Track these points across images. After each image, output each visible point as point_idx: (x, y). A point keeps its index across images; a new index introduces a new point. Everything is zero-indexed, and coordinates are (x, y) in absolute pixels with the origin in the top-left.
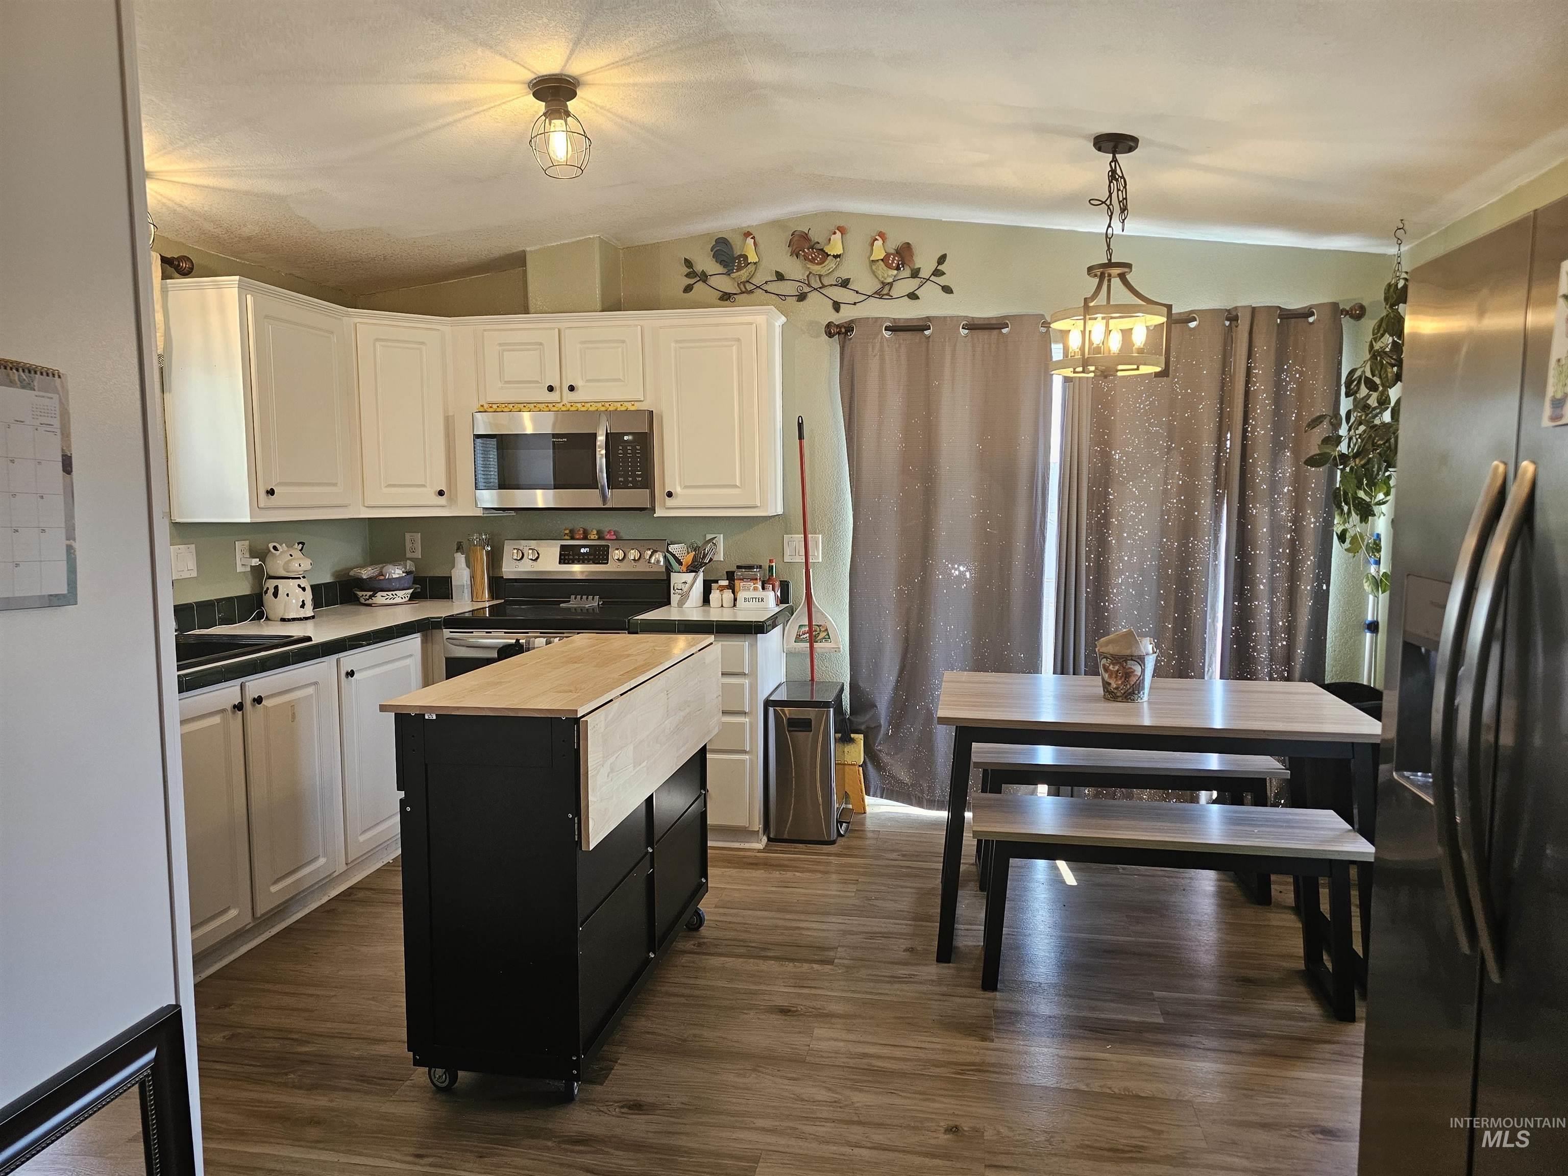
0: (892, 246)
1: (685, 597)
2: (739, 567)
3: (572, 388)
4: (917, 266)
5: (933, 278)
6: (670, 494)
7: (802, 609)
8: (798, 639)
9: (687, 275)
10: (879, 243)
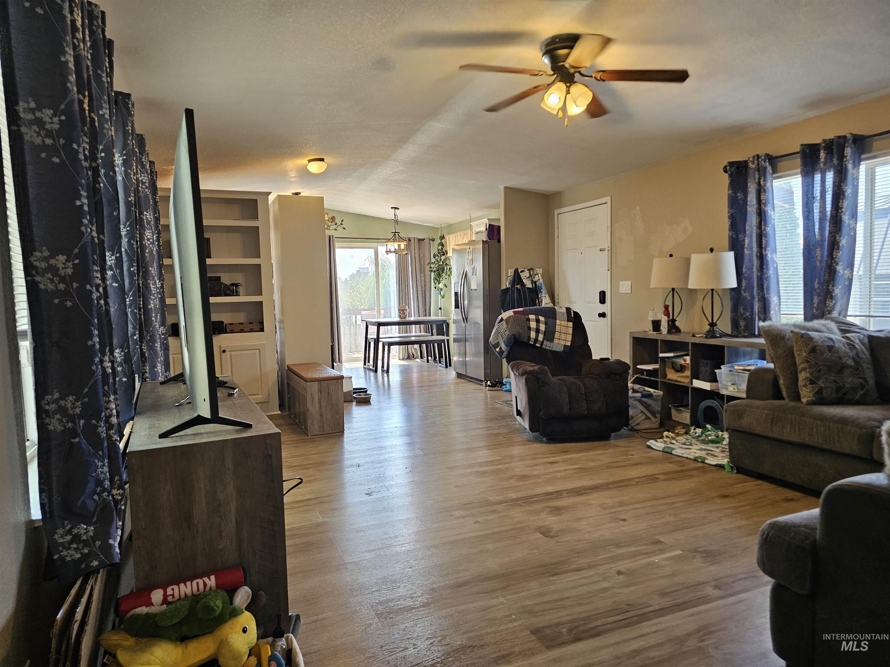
0: (330, 216)
4: (336, 222)
5: (340, 225)
10: (326, 216)
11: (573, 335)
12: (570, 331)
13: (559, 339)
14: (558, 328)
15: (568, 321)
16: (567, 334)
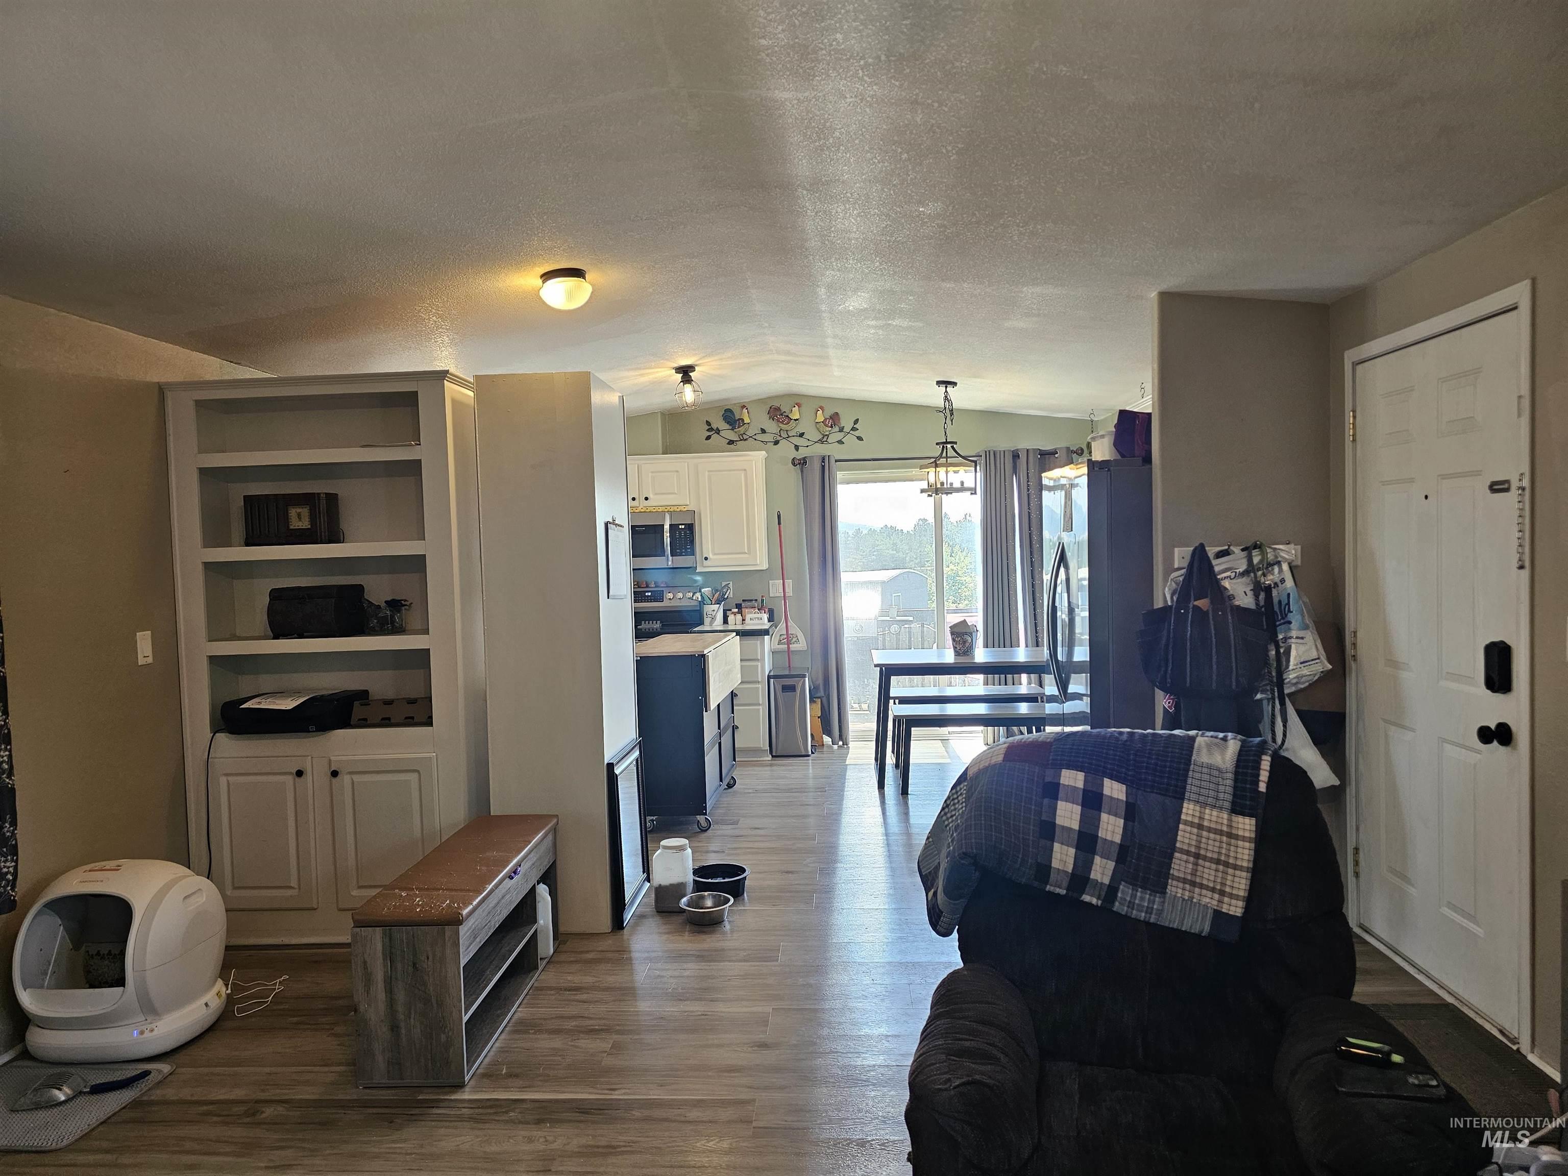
0: (828, 413)
1: (713, 619)
2: (743, 601)
3: (646, 499)
4: (842, 425)
5: (851, 432)
6: (706, 559)
7: (782, 625)
8: (780, 643)
9: (708, 430)
10: (820, 412)
11: (1257, 871)
12: (1245, 854)
13: (1193, 884)
14: (1185, 837)
15: (1237, 809)
16: (1227, 864)
